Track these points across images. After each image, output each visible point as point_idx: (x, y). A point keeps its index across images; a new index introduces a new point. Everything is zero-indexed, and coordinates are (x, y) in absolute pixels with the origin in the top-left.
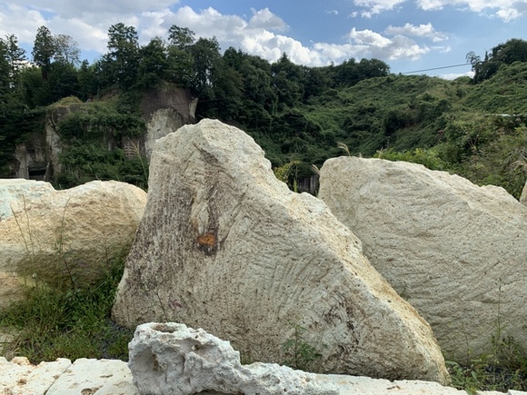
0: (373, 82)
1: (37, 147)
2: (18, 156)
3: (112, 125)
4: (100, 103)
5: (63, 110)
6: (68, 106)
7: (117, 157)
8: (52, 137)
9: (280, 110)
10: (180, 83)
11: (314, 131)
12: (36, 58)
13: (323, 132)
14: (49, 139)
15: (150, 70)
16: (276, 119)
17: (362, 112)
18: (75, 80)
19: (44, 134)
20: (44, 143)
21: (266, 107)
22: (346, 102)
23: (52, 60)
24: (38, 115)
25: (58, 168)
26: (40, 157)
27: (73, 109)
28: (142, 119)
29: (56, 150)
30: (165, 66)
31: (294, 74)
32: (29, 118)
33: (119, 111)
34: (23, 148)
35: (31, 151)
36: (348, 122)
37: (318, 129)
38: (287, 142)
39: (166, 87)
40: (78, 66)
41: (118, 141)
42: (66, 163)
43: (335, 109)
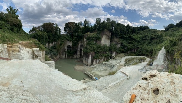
0: (147, 30)
1: (82, 41)
2: (79, 43)
3: (95, 38)
4: (94, 34)
5: (87, 35)
6: (88, 34)
7: (96, 44)
8: (85, 40)
9: (127, 35)
10: (108, 29)
11: (135, 40)
12: (84, 25)
13: (137, 40)
14: (84, 40)
15: (103, 27)
16: (127, 37)
17: (145, 36)
18: (90, 29)
19: (84, 39)
20: (84, 41)
21: (125, 35)
22: (141, 34)
23: (86, 25)
24: (83, 36)
25: (85, 46)
26: (83, 43)
27: (89, 35)
28: (101, 37)
29: (85, 42)
30: (106, 26)
31: (130, 28)
32: (82, 36)
33: (97, 35)
34: (80, 41)
35: (81, 42)
36: (142, 38)
37: (136, 39)
38: (129, 42)
39: (106, 30)
40: (90, 26)
41: (96, 41)
42: (87, 45)
43: (139, 36)
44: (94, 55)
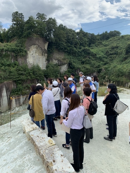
0: (116, 38)
7: (15, 65)
9: (80, 48)
13: (98, 56)
17: (113, 48)
18: (1, 37)
21: (75, 47)
22: (105, 46)
36: (107, 52)
40: (2, 32)
43: (102, 48)
44: (13, 86)
